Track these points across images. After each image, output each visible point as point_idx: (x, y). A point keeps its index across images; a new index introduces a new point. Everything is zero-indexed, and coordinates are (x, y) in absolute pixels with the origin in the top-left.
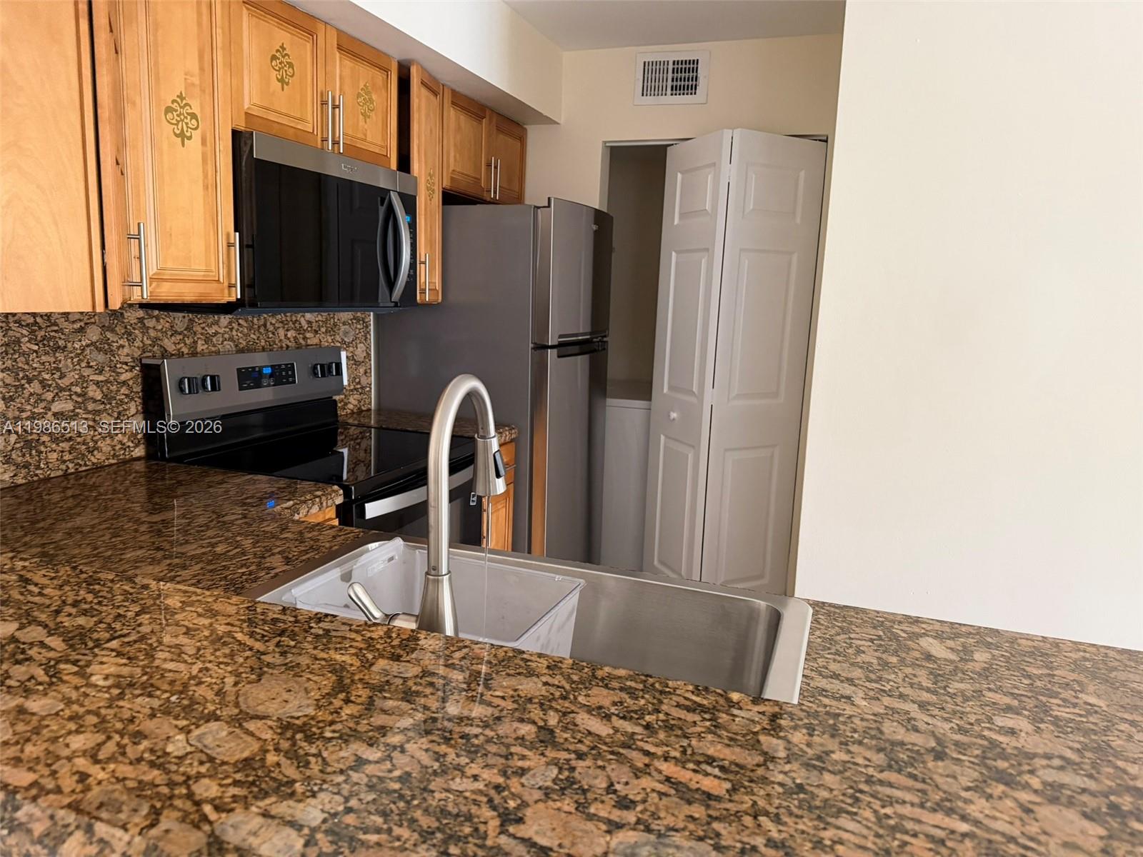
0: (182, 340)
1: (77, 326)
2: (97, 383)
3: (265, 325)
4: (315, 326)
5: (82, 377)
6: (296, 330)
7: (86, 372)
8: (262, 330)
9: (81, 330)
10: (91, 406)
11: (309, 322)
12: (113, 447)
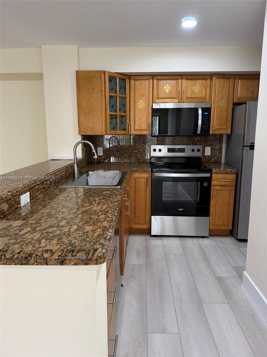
0: (160, 142)
1: (139, 139)
2: (142, 149)
3: (183, 140)
4: (199, 141)
5: (139, 147)
6: (193, 141)
7: (140, 147)
8: (182, 141)
9: (140, 140)
10: (140, 152)
11: (197, 140)
12: (144, 160)
